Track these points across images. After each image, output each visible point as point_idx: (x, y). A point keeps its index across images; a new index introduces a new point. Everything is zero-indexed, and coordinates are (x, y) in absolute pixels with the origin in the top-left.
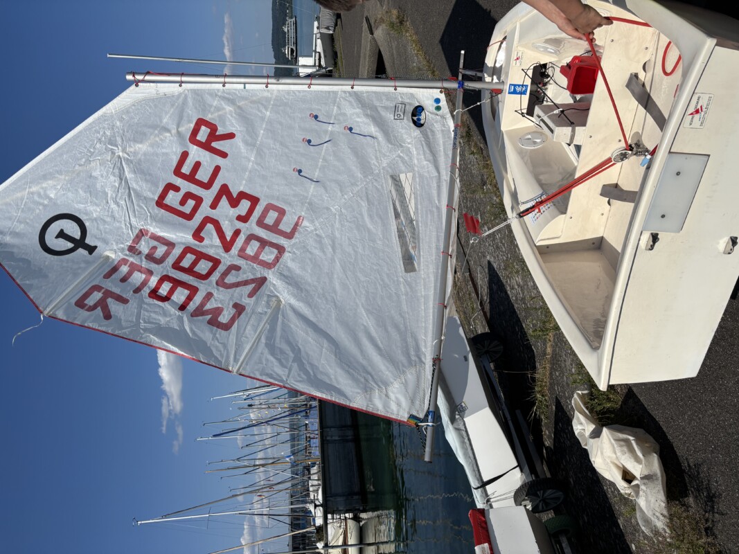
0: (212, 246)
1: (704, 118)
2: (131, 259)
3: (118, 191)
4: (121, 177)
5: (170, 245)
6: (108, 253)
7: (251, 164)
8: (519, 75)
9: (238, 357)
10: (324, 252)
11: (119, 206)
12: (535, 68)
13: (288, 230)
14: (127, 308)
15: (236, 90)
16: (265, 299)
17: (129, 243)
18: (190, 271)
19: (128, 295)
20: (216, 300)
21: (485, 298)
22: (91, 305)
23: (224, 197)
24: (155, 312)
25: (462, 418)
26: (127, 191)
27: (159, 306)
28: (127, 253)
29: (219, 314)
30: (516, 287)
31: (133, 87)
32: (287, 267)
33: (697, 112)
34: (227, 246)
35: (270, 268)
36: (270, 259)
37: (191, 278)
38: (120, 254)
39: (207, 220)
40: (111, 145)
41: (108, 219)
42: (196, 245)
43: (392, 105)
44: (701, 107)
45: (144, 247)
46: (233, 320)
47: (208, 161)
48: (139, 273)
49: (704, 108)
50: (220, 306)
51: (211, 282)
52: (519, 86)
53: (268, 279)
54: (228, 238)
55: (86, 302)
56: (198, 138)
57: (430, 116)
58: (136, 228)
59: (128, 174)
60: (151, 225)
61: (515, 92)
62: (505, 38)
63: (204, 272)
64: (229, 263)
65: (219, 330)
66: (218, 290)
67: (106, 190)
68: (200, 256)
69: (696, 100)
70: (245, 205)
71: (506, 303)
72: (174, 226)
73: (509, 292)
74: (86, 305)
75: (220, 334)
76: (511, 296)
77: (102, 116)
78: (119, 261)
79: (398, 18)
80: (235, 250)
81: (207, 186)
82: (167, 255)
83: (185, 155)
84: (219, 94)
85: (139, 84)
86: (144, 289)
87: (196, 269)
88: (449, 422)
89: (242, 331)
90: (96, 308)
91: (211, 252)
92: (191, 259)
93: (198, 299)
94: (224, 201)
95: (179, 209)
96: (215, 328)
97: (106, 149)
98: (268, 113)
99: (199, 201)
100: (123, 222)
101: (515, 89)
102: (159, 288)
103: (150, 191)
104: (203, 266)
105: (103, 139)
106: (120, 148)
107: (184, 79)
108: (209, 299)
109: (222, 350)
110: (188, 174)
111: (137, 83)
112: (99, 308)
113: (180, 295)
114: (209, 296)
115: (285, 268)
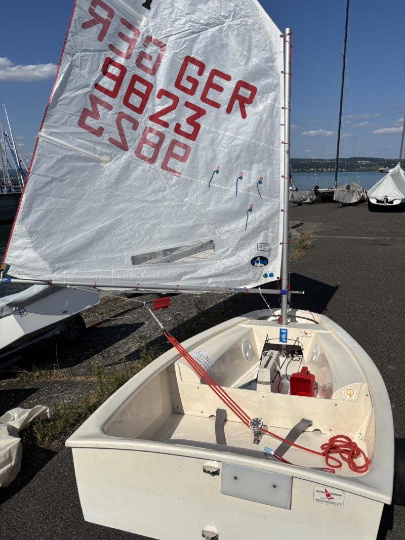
0: (154, 106)
1: (323, 501)
2: (139, 39)
3: (196, 23)
4: (209, 25)
5: (154, 72)
6: (145, 19)
7: (223, 132)
8: (294, 336)
9: (54, 135)
10: (151, 194)
11: (184, 24)
12: (299, 347)
13: (169, 165)
14: (94, 41)
15: (280, 118)
16: (108, 151)
17: (154, 37)
18: (131, 89)
19: (107, 40)
20: (105, 113)
21: (113, 323)
22: (95, 11)
23: (196, 112)
24: (92, 65)
25: (13, 313)
26: (197, 31)
27: (98, 68)
28: (145, 36)
29: (93, 117)
30: (127, 347)
31: (280, 33)
32: (138, 166)
33: (328, 495)
34: (154, 118)
35: (136, 153)
36: (143, 152)
37: (125, 91)
38: (144, 29)
39: (176, 100)
40: (234, 15)
41: (173, 16)
42: (155, 92)
43: (269, 242)
44: (333, 498)
45: (151, 49)
46: (88, 128)
47: (224, 98)
48: (127, 47)
49: (332, 500)
50: (101, 117)
51: (122, 107)
52: (286, 336)
53: (126, 152)
54: (161, 118)
55: (98, 6)
56: (242, 89)
57: (260, 270)
58: (167, 40)
59: (211, 31)
60: (169, 54)
61: (281, 333)
62: (317, 323)
63: (130, 101)
64: (139, 120)
65: (78, 118)
66: (115, 114)
67: (197, 13)
68: (145, 97)
69: (338, 494)
70: (189, 129)
71: (112, 340)
72: (169, 72)
73: (121, 341)
74: (95, 7)
75: (75, 119)
76: (118, 343)
77: (256, 7)
78: (138, 30)
79: (307, 245)
80: (150, 124)
81: (204, 98)
82: (145, 69)
83: (228, 78)
84: (276, 105)
85: (283, 38)
86: (114, 53)
87: (133, 95)
88: (8, 302)
89: (78, 136)
90: (93, 16)
91: (149, 105)
92: (142, 90)
93: (107, 99)
94: (191, 113)
95: (184, 76)
96: (80, 115)
97: (230, 11)
98: (263, 144)
99: (192, 92)
100: (171, 29)
101: (284, 333)
102: (114, 66)
103: (198, 50)
104: (136, 100)
105: (238, 9)
106: (231, 23)
107: (287, 76)
108: (106, 107)
109: (60, 122)
110: (213, 82)
111: (283, 36)
112: (93, 18)
113: (108, 83)
114: (110, 107)
115: (136, 165)
